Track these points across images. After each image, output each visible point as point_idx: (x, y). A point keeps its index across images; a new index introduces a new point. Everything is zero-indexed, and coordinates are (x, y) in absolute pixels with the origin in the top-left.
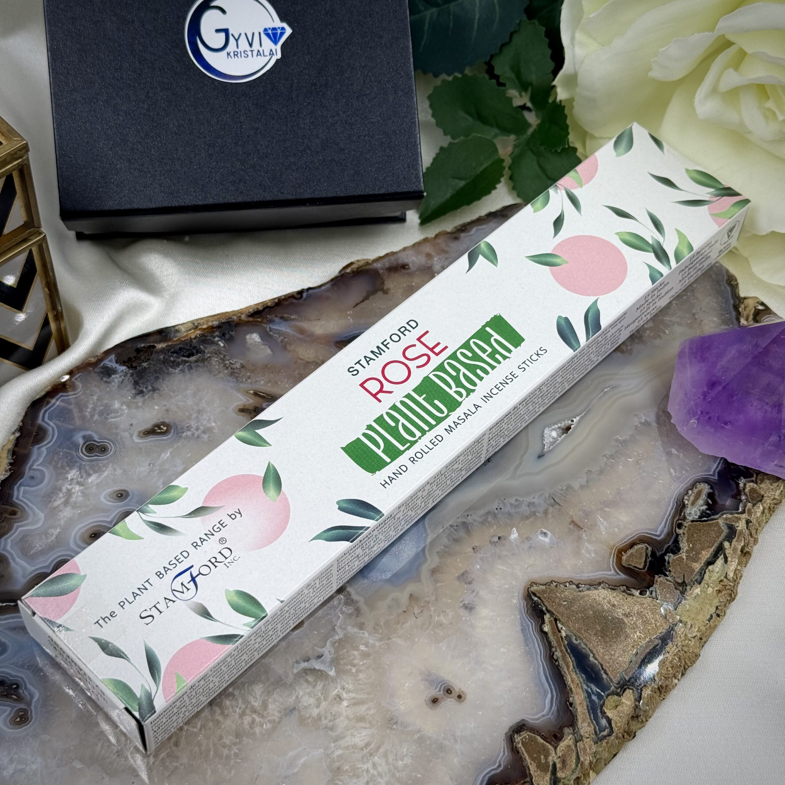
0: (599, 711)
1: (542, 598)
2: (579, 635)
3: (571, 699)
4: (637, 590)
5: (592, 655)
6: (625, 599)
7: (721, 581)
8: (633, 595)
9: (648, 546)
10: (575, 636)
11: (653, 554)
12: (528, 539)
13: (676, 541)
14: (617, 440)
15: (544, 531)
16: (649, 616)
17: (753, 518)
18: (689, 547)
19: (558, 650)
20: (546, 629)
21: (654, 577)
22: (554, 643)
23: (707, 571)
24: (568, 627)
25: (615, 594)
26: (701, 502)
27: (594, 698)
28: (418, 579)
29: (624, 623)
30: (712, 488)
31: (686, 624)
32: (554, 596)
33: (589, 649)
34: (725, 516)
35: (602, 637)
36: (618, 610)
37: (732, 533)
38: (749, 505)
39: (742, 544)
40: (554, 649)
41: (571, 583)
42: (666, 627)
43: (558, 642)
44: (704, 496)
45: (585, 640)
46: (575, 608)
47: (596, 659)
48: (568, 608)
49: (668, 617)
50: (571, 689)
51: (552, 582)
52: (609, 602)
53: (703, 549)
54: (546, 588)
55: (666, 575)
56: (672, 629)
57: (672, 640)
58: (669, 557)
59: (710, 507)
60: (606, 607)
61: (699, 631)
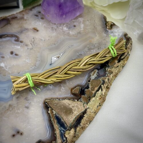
0: (63, 136)
1: (48, 103)
2: (59, 113)
3: (55, 132)
4: (76, 99)
5: (62, 119)
6: (73, 102)
7: (101, 96)
8: (75, 101)
9: (80, 87)
11: (81, 89)
12: (46, 87)
13: (88, 85)
14: (72, 59)
16: (80, 107)
17: (110, 78)
18: (91, 87)
20: (49, 112)
21: (81, 96)
22: (51, 116)
23: (96, 93)
24: (56, 111)
25: (70, 101)
27: (62, 132)
28: (12, 100)
29: (72, 109)
30: (98, 70)
31: (90, 108)
32: (52, 102)
33: (62, 117)
34: (102, 78)
35: (65, 113)
36: (71, 106)
37: (104, 83)
38: (109, 75)
39: (107, 85)
40: (51, 118)
41: (57, 98)
42: (84, 110)
44: (96, 73)
45: (60, 115)
46: (58, 106)
48: (56, 106)
49: (85, 107)
50: (55, 129)
51: (52, 99)
52: (68, 103)
53: (95, 87)
54: (50, 100)
55: (85, 95)
56: (86, 110)
57: (86, 113)
58: (86, 90)
59: (98, 76)
60: (67, 105)
61: (94, 110)
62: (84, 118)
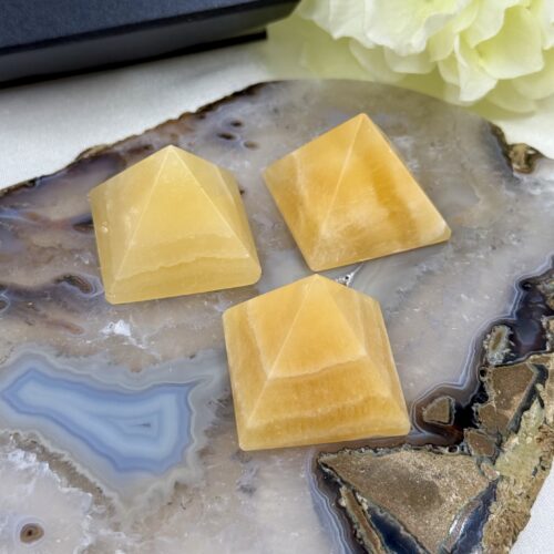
1: (335, 469)
2: (385, 505)
4: (445, 447)
5: (402, 528)
6: (433, 458)
7: (540, 428)
8: (442, 454)
9: (450, 398)
10: (380, 508)
11: (458, 407)
13: (482, 389)
16: (465, 474)
18: (497, 393)
19: (362, 527)
20: (344, 503)
21: (463, 431)
22: (355, 519)
23: (522, 418)
24: (369, 498)
25: (420, 455)
26: (502, 344)
28: (183, 463)
29: (436, 486)
30: (511, 329)
31: (508, 480)
32: (348, 465)
33: (398, 521)
34: (531, 357)
35: (412, 505)
36: (427, 472)
37: (543, 374)
40: (355, 526)
41: (367, 447)
42: (486, 485)
43: (359, 517)
44: (504, 340)
45: (392, 512)
46: (375, 475)
47: (408, 531)
48: (367, 476)
49: (486, 474)
51: (344, 449)
52: (415, 464)
53: (514, 395)
54: (339, 456)
55: (476, 427)
56: (493, 486)
57: (495, 500)
58: (477, 407)
59: (513, 350)
60: (412, 470)
61: (524, 487)
62: (491, 517)
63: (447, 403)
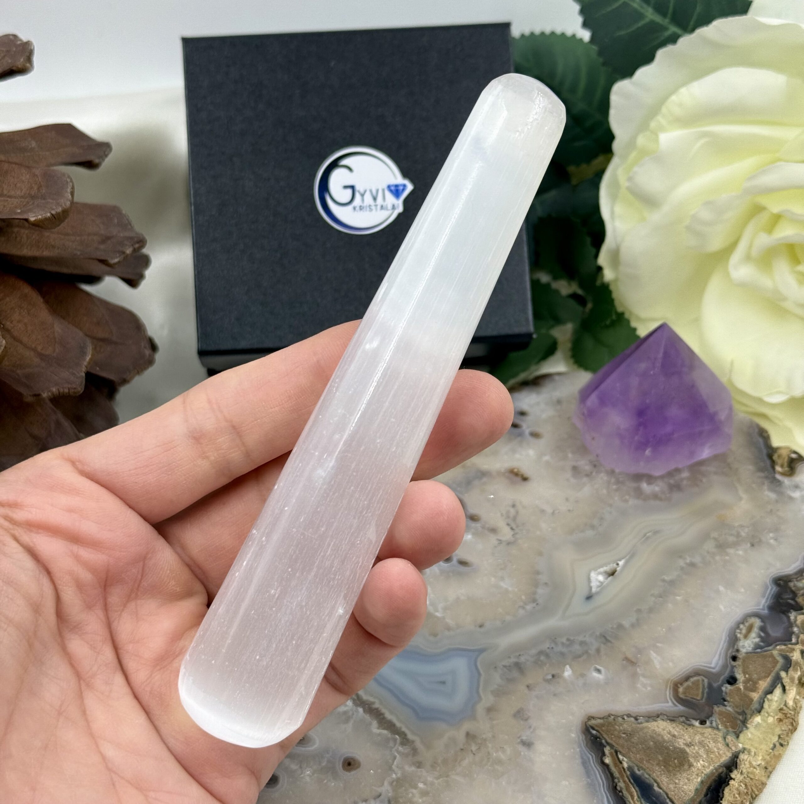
1: (601, 731)
2: (641, 765)
4: (696, 720)
5: (655, 785)
6: (685, 729)
7: (781, 709)
8: (693, 726)
9: (704, 678)
10: (637, 766)
11: (710, 686)
12: (582, 675)
13: (732, 672)
14: (664, 581)
15: (599, 667)
16: (712, 745)
18: (745, 677)
19: (621, 781)
20: (607, 761)
21: (713, 708)
22: (616, 774)
23: (766, 700)
24: (629, 758)
25: (674, 725)
26: (753, 635)
28: (473, 717)
29: (686, 752)
30: (763, 621)
31: (749, 752)
32: (612, 728)
33: (653, 779)
34: (778, 647)
35: (665, 766)
36: (679, 740)
37: (788, 664)
39: (799, 673)
40: (616, 780)
41: (629, 716)
42: (729, 755)
43: (620, 773)
44: (756, 630)
45: (647, 771)
46: (635, 739)
47: (660, 788)
48: (628, 740)
49: (730, 745)
51: (609, 716)
52: (669, 733)
53: (760, 679)
54: (604, 721)
55: (724, 705)
56: (735, 756)
57: (736, 768)
58: (727, 688)
59: (763, 639)
60: (667, 737)
61: (764, 759)
62: (732, 782)
63: (701, 682)
